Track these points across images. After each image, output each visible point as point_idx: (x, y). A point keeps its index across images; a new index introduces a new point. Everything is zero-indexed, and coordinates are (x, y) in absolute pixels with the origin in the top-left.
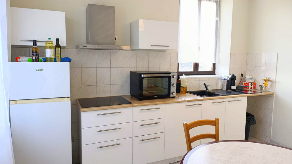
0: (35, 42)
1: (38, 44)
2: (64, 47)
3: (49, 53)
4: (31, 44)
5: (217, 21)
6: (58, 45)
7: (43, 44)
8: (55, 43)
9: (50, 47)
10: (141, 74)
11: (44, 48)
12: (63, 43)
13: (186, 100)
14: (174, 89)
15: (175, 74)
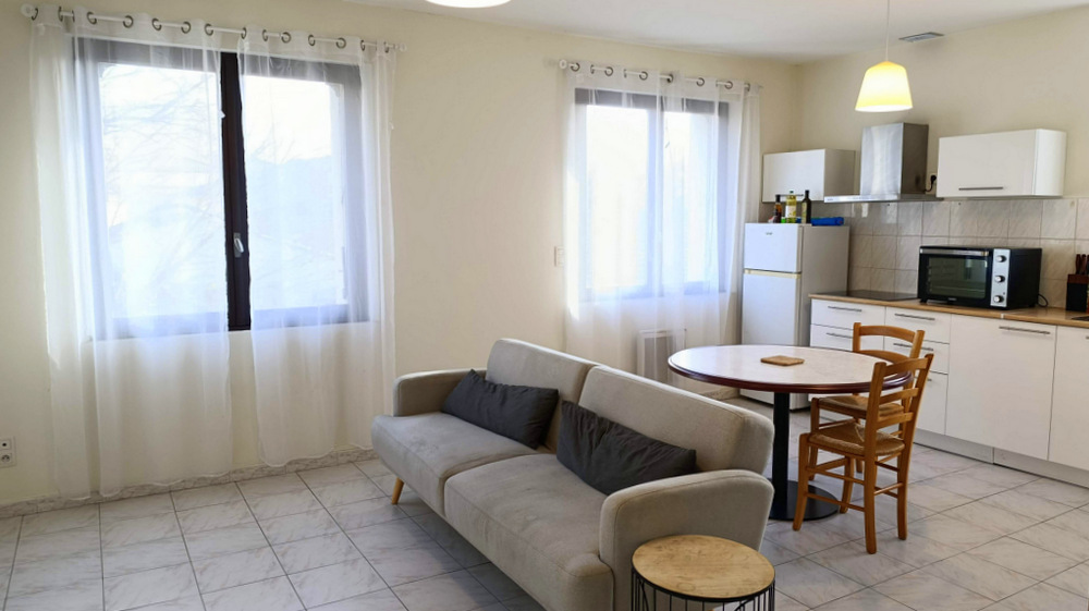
6: (806, 200)
9: (790, 204)
13: (1002, 315)
14: (999, 290)
15: (1007, 253)
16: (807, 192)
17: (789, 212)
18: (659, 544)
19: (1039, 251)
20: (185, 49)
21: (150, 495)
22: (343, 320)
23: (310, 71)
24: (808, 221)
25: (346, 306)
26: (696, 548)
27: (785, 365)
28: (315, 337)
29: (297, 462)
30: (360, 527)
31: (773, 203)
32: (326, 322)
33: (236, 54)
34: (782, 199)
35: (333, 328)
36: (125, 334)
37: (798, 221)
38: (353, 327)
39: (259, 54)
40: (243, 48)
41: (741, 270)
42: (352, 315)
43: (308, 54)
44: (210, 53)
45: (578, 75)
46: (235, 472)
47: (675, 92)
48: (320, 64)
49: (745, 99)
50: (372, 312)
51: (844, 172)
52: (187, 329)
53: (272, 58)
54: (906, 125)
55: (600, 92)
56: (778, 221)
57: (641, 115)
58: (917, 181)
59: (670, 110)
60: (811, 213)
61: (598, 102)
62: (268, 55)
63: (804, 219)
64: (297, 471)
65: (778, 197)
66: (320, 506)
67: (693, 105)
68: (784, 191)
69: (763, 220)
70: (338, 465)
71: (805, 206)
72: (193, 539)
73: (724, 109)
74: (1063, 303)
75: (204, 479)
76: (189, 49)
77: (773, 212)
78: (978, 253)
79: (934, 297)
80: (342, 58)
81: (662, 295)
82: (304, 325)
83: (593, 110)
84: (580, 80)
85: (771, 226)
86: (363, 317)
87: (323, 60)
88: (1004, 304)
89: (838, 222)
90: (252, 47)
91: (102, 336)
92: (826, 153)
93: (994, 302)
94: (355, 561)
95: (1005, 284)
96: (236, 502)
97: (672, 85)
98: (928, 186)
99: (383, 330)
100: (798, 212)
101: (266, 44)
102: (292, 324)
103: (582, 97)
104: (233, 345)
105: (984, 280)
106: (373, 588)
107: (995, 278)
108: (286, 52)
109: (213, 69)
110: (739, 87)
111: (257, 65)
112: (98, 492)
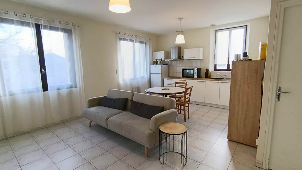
13: (197, 79)
14: (196, 75)
15: (197, 69)
16: (162, 59)
17: (159, 62)
18: (163, 125)
19: (200, 68)
20: (25, 22)
21: (23, 134)
22: (71, 87)
23: (60, 30)
24: (162, 64)
25: (72, 84)
26: (170, 125)
27: (167, 90)
28: (64, 92)
29: (62, 121)
30: (83, 133)
31: (155, 61)
32: (67, 88)
33: (39, 24)
34: (157, 60)
35: (69, 89)
36: (12, 95)
37: (160, 64)
38: (74, 89)
39: (46, 25)
40: (42, 23)
41: (150, 74)
42: (74, 86)
43: (59, 26)
44: (32, 23)
45: (119, 35)
46: (46, 125)
47: (138, 39)
48: (62, 28)
49: (150, 41)
50: (78, 85)
51: (167, 55)
52: (30, 93)
53: (49, 26)
54: (178, 47)
55: (124, 39)
56: (156, 64)
57: (131, 43)
58: (180, 57)
59: (137, 43)
60: (162, 63)
61: (123, 40)
62: (48, 25)
63: (161, 64)
64: (62, 123)
65: (156, 60)
66: (71, 130)
67: (141, 42)
68: (157, 59)
69: (154, 64)
70: (72, 120)
71: (161, 61)
72: (40, 143)
73: (146, 43)
74: (204, 77)
75: (38, 128)
76: (26, 22)
77: (155, 62)
78: (192, 69)
79: (185, 77)
80: (67, 27)
81: (137, 79)
82: (62, 89)
83: (122, 42)
84: (120, 36)
85: (155, 65)
86: (76, 87)
87: (63, 27)
88: (196, 77)
89: (167, 64)
90: (44, 22)
91: (5, 95)
92: (165, 52)
93: (195, 77)
94: (86, 140)
95: (197, 74)
96: (49, 132)
97: (137, 38)
98: (182, 58)
99: (81, 89)
100: (160, 63)
101: (48, 22)
102: (58, 89)
103: (120, 39)
104: (44, 95)
105: (193, 74)
106: (93, 145)
107: (195, 73)
108: (53, 25)
109: (33, 27)
110: (148, 39)
111: (45, 27)
112: (6, 136)
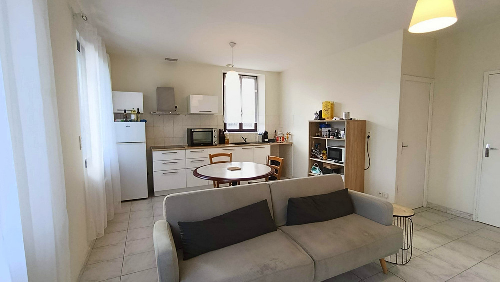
0: (125, 111)
1: (127, 112)
2: (142, 114)
3: (134, 117)
4: (124, 112)
5: (256, 93)
6: (139, 113)
7: (130, 112)
8: (137, 112)
9: (134, 114)
10: (192, 130)
11: (131, 114)
12: (142, 111)
14: (216, 140)
16: (138, 109)
24: (140, 121)
37: (137, 121)
56: (128, 121)
60: (141, 118)
68: (128, 108)
71: (139, 115)
85: (125, 123)
92: (143, 95)
98: (175, 110)
100: (136, 117)
107: (214, 137)
